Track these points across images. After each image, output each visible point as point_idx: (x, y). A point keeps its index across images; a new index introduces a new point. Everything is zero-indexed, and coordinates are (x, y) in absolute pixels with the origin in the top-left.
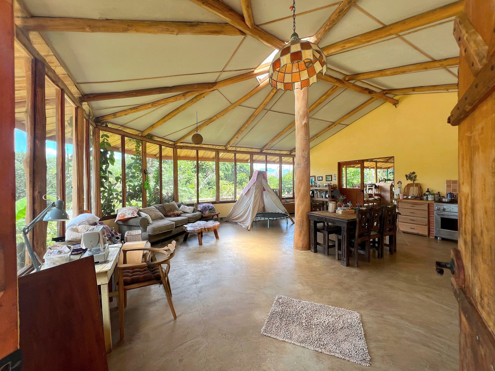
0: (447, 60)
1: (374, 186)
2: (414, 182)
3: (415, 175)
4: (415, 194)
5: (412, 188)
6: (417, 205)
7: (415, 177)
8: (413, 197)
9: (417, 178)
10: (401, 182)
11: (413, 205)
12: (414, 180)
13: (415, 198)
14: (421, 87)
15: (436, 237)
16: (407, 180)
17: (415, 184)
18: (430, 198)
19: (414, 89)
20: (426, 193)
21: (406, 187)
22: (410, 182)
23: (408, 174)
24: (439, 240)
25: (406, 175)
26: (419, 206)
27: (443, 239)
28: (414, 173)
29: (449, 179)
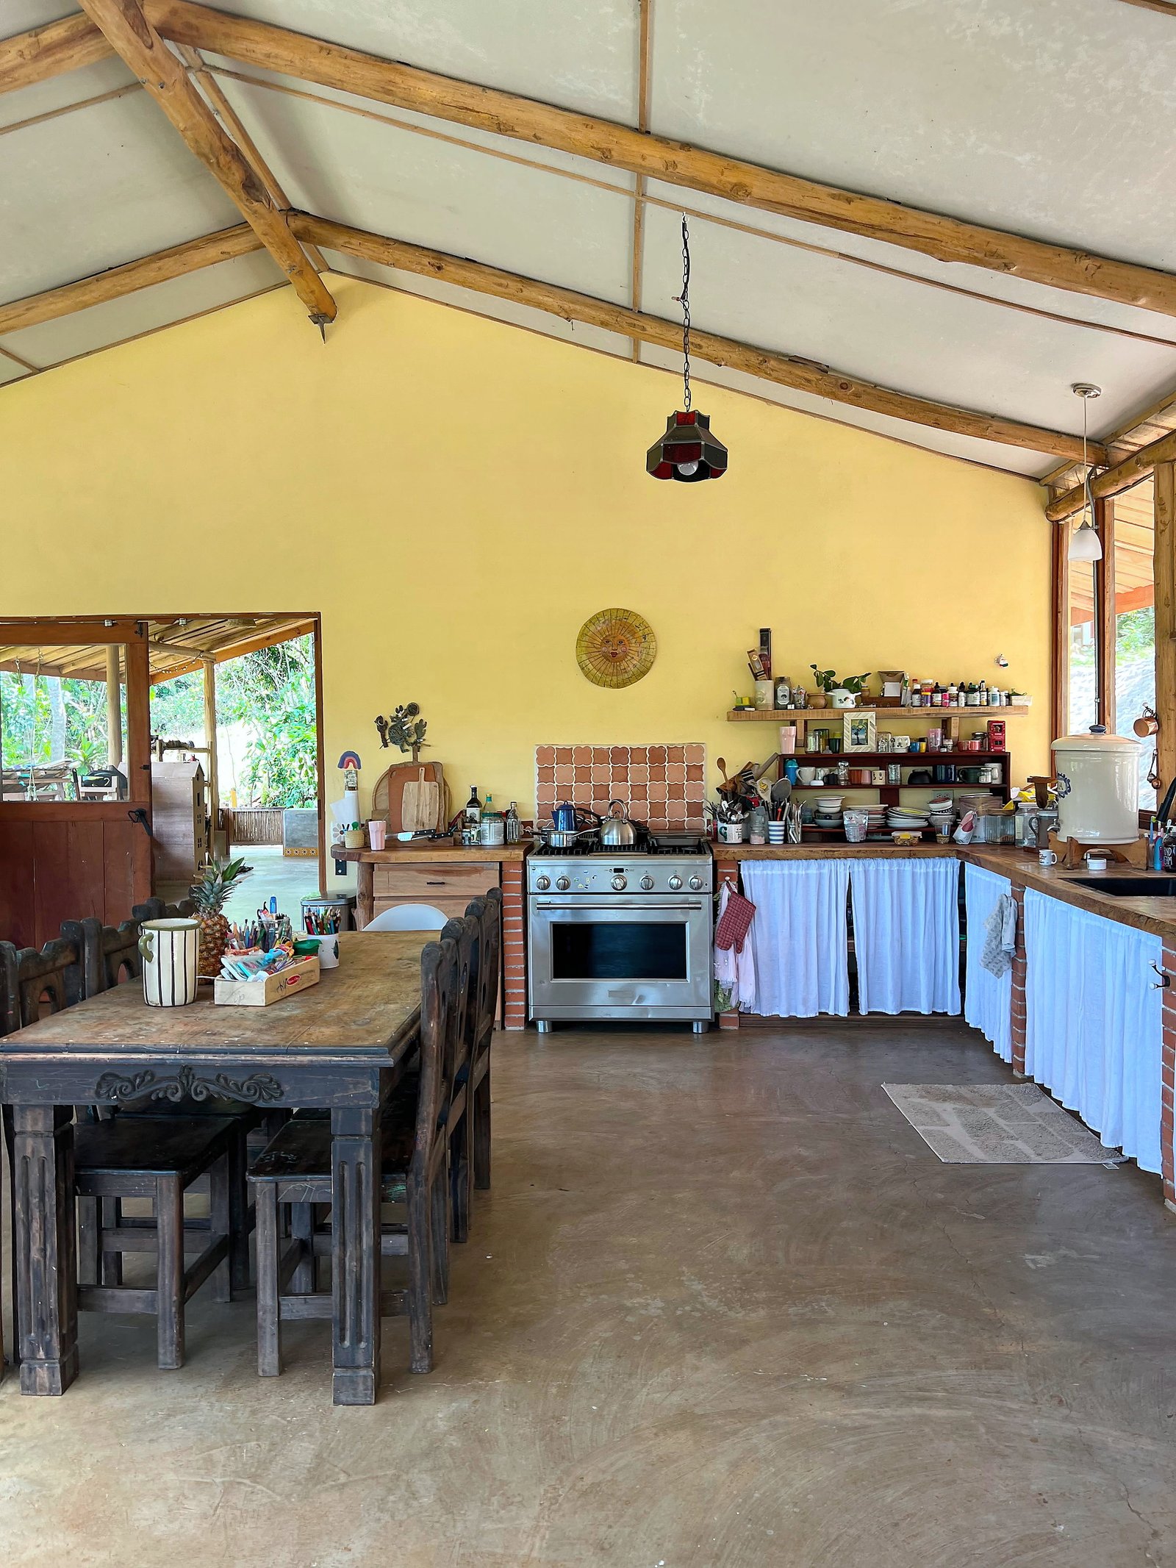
0: (693, 153)
1: (115, 779)
2: (415, 758)
3: (417, 719)
4: (426, 821)
5: (411, 787)
6: (459, 873)
7: (420, 728)
8: (422, 833)
9: (429, 737)
10: (356, 756)
11: (440, 879)
12: (417, 746)
13: (430, 839)
14: (472, 265)
15: (531, 1025)
16: (386, 745)
17: (421, 765)
18: (491, 833)
19: (438, 261)
20: (470, 811)
21: (385, 782)
22: (396, 755)
23: (388, 713)
24: (544, 1033)
25: (380, 718)
26: (463, 879)
27: (559, 1027)
28: (413, 709)
29: (546, 742)
